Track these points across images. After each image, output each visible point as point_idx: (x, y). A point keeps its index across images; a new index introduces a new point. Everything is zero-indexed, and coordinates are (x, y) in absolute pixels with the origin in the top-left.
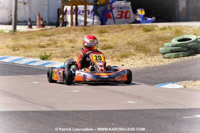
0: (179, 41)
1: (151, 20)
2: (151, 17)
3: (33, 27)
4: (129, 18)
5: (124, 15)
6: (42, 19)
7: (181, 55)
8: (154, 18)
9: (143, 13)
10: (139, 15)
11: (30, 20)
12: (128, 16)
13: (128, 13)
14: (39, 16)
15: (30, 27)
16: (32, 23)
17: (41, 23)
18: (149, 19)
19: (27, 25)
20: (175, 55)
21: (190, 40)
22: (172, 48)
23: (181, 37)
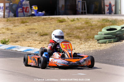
0: (108, 30)
1: (41, 14)
2: (42, 12)
4: (28, 12)
5: (24, 10)
7: (112, 41)
8: (44, 12)
9: (37, 8)
10: (34, 10)
12: (27, 11)
13: (28, 9)
18: (40, 13)
20: (109, 41)
21: (116, 29)
22: (105, 35)
23: (109, 28)
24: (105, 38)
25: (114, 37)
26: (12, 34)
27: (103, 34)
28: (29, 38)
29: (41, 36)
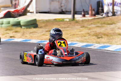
3: (86, 16)
6: (94, 10)
11: (84, 10)
14: (91, 7)
15: (84, 16)
16: (85, 13)
17: (93, 13)
19: (81, 14)
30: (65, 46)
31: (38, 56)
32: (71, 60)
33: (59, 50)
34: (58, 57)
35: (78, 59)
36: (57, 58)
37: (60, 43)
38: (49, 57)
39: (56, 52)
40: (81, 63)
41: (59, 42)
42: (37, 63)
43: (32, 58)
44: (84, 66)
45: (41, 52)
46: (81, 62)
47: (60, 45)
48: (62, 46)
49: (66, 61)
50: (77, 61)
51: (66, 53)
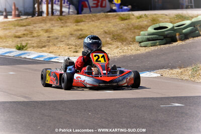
0: (155, 29)
7: (158, 44)
20: (152, 44)
21: (167, 27)
22: (149, 36)
23: (157, 26)
24: (149, 40)
25: (162, 37)
26: (49, 37)
27: (146, 34)
28: (62, 41)
29: (79, 38)
30: (105, 61)
31: (65, 76)
32: (111, 82)
33: (95, 67)
34: (92, 77)
35: (122, 80)
36: (92, 79)
37: (97, 57)
38: (80, 77)
39: (91, 70)
40: (127, 86)
41: (95, 56)
42: (63, 85)
43: (57, 78)
44: (131, 89)
45: (70, 69)
46: (126, 84)
47: (97, 61)
48: (100, 61)
49: (104, 82)
50: (121, 83)
51: (105, 72)
